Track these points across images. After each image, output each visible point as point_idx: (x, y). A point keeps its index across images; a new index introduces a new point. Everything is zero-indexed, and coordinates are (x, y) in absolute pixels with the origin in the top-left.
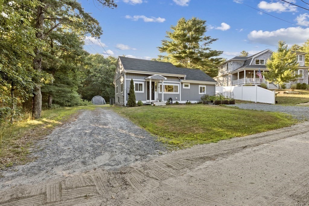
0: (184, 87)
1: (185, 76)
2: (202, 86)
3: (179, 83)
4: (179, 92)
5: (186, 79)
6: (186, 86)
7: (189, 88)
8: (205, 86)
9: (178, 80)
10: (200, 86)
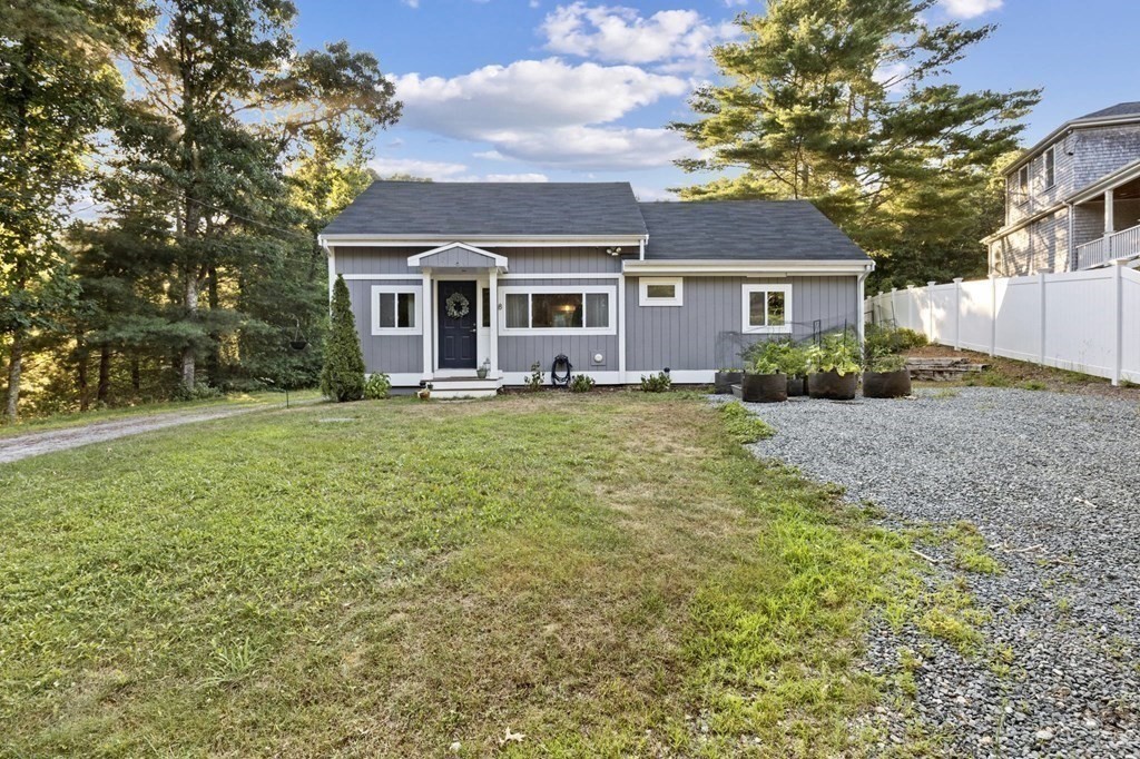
0: (644, 300)
1: (641, 241)
2: (765, 288)
3: (615, 282)
4: (616, 325)
5: (646, 257)
6: (654, 292)
7: (678, 300)
8: (787, 290)
9: (610, 263)
10: (747, 289)
